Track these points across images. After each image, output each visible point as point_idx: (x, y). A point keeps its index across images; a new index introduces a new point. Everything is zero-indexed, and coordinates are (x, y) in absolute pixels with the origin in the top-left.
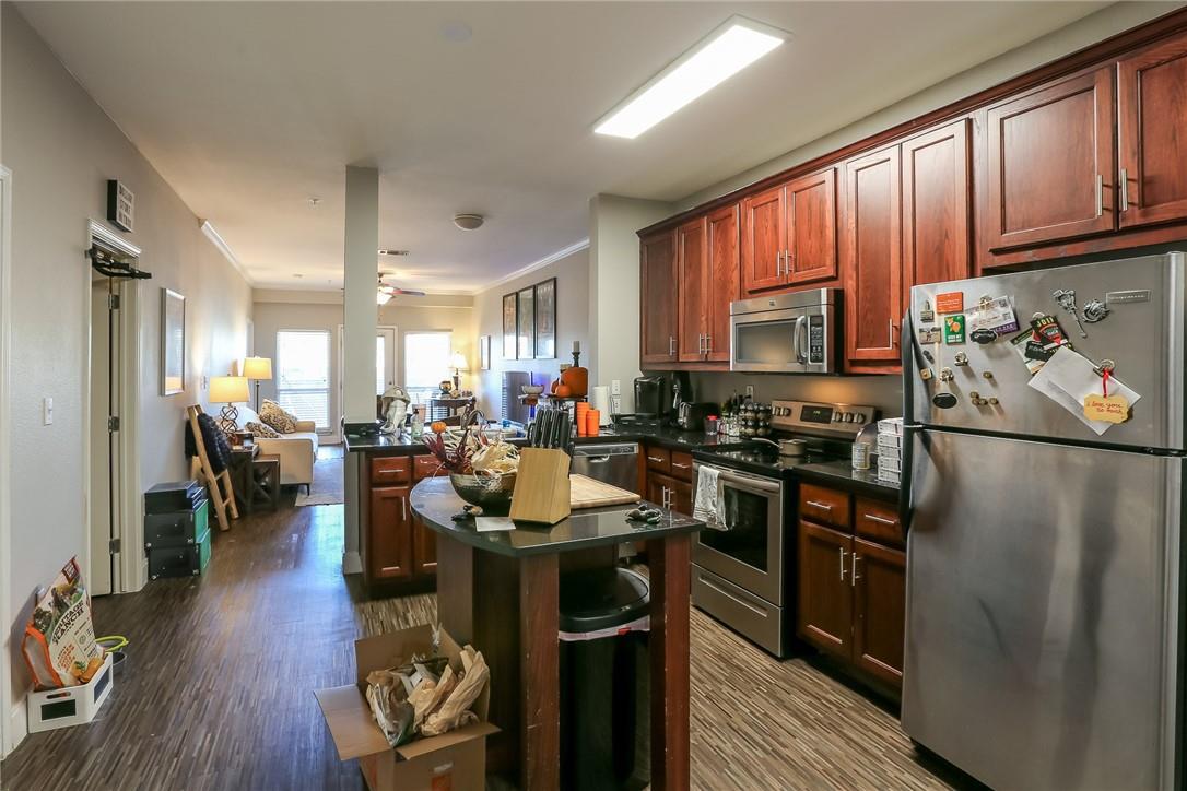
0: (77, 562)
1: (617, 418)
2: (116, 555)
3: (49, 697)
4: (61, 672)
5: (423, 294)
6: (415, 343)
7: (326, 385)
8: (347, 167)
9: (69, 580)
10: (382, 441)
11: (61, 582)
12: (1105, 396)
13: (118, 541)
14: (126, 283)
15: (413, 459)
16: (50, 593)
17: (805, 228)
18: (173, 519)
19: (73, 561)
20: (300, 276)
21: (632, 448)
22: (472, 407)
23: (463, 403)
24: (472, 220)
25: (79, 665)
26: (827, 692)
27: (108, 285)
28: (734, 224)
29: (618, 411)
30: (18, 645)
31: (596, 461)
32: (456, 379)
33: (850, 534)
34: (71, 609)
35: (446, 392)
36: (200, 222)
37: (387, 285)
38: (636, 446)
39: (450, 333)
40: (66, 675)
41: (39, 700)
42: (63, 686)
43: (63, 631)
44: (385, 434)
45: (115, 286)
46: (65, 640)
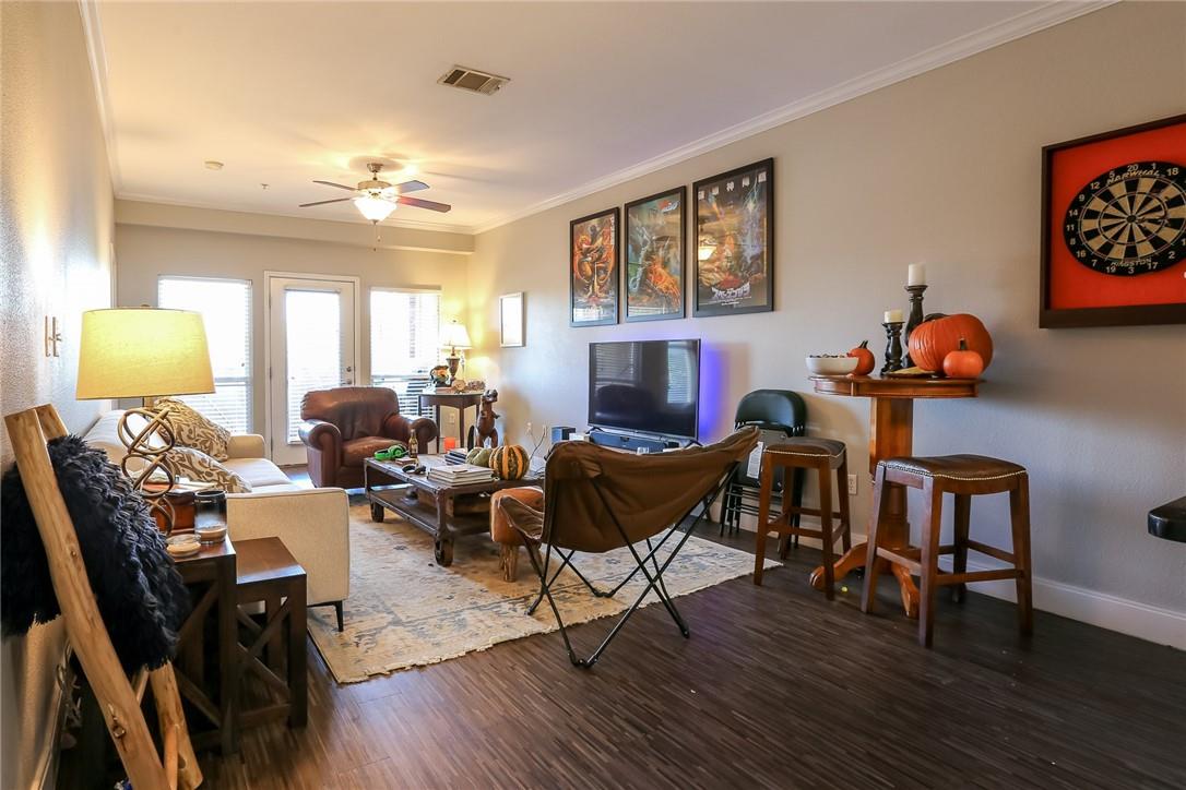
22: (488, 404)
23: (471, 400)
35: (439, 382)
39: (438, 292)
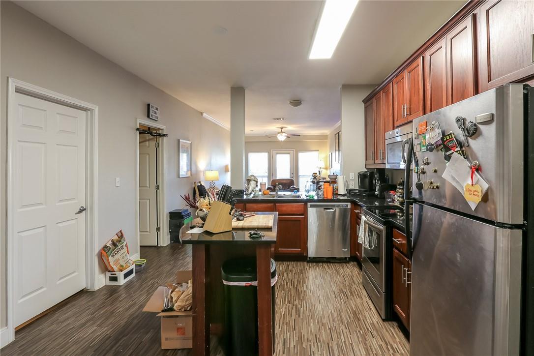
0: (122, 232)
1: (349, 191)
2: (159, 233)
3: (111, 274)
4: (114, 267)
5: (299, 136)
6: (302, 156)
7: (267, 174)
8: (231, 88)
9: (119, 238)
10: (245, 197)
11: (116, 238)
12: (472, 185)
13: (159, 228)
14: (161, 138)
15: (275, 205)
16: (110, 241)
17: (413, 91)
18: (177, 222)
19: (121, 231)
20: (253, 131)
21: (347, 206)
24: (297, 103)
25: (121, 266)
26: (395, 342)
27: (155, 139)
28: (390, 93)
29: (351, 187)
30: (100, 256)
31: (328, 210)
32: (319, 171)
33: (408, 258)
34: (119, 247)
35: (315, 178)
36: (202, 114)
37: (284, 133)
38: (349, 205)
39: (318, 152)
40: (116, 268)
41: (109, 274)
42: (114, 271)
43: (116, 254)
44: (246, 194)
45: (158, 139)
46: (116, 257)
